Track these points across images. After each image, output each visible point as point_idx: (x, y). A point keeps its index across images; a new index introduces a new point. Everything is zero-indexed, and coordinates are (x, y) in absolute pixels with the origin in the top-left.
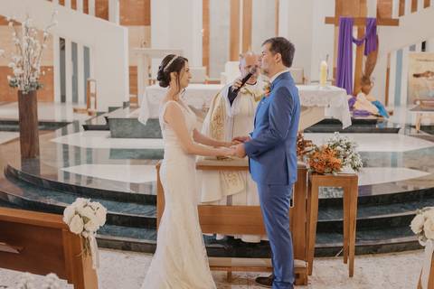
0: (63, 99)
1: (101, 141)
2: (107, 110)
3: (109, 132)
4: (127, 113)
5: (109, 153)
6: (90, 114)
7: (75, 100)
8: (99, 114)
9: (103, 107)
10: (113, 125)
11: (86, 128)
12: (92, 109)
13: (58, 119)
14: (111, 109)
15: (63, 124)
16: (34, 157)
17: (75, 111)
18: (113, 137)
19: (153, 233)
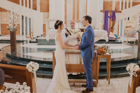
0: (23, 34)
1: (35, 46)
2: (36, 37)
3: (37, 43)
4: (42, 38)
5: (37, 49)
6: (31, 38)
7: (26, 34)
8: (34, 38)
9: (35, 36)
10: (38, 41)
11: (30, 42)
12: (32, 37)
13: (21, 39)
14: (38, 37)
15: (23, 41)
16: (15, 51)
17: (26, 37)
18: (38, 45)
19: (51, 73)
